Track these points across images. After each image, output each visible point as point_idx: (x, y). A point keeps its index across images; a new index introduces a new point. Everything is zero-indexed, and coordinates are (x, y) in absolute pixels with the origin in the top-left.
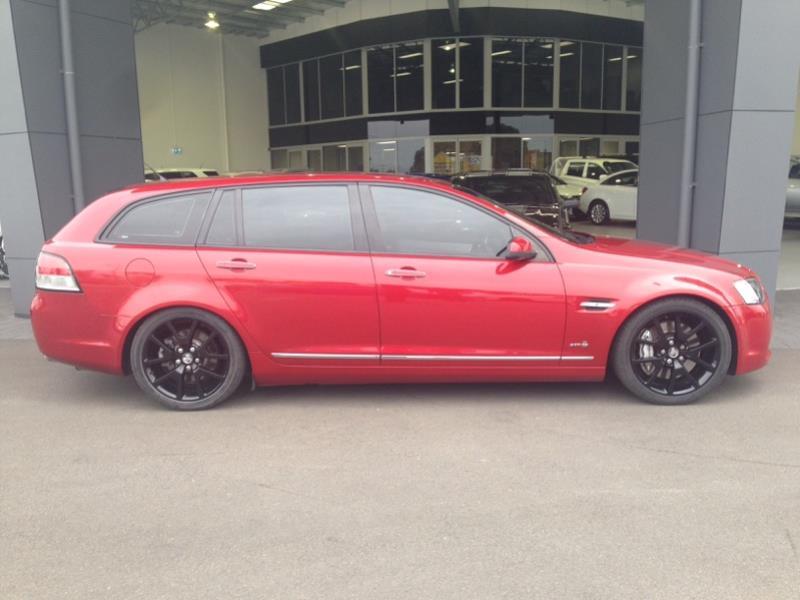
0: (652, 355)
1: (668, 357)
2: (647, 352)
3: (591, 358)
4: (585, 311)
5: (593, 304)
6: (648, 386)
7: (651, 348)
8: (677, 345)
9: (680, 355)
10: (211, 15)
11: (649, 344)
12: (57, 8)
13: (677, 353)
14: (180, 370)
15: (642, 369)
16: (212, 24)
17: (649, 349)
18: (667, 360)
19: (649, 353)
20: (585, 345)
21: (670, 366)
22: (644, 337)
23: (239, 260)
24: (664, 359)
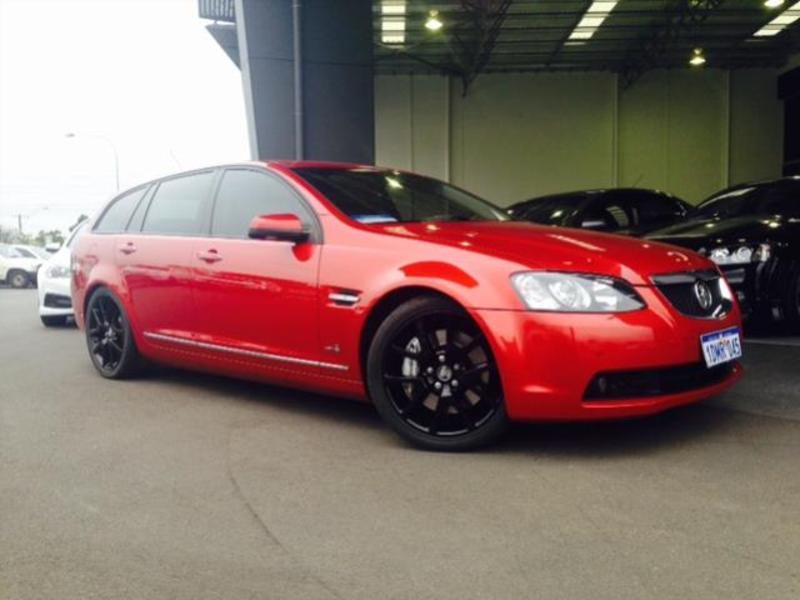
0: (414, 373)
1: (436, 379)
2: (409, 368)
3: (346, 368)
4: (334, 305)
5: (341, 297)
6: (404, 417)
7: (415, 363)
8: (449, 363)
9: (453, 378)
10: (697, 52)
11: (412, 356)
12: (292, 61)
13: (449, 375)
14: (104, 341)
15: (404, 392)
16: (697, 61)
17: (411, 364)
18: (433, 384)
19: (411, 370)
20: (337, 349)
21: (438, 392)
22: (408, 347)
23: (130, 244)
24: (431, 382)
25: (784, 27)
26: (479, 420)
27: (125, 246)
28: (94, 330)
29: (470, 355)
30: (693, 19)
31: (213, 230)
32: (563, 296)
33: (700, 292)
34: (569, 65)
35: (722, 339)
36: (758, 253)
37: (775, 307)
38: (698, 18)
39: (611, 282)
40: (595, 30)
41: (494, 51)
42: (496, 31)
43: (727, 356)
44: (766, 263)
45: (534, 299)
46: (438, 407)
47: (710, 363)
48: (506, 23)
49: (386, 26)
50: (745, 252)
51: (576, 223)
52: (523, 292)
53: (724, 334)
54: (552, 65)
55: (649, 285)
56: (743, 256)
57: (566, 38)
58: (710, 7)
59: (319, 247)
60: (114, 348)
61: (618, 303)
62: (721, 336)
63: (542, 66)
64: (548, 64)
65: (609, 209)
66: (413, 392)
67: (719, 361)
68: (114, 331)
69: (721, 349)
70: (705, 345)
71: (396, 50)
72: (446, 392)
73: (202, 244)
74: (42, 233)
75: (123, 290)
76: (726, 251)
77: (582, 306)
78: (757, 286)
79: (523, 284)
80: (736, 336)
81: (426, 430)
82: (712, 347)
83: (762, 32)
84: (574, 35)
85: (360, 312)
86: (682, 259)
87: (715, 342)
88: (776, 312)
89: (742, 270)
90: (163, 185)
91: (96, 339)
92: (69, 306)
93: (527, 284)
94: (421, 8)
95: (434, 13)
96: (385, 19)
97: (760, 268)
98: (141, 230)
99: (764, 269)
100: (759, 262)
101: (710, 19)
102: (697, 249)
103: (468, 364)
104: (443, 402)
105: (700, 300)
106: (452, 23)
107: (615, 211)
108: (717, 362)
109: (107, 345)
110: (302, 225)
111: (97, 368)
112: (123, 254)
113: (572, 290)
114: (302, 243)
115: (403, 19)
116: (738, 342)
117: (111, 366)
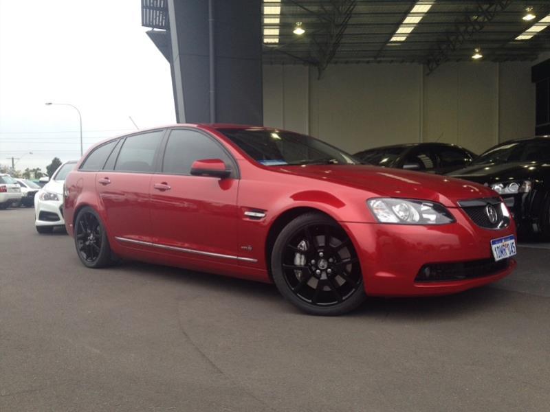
0: (303, 264)
1: (318, 268)
2: (299, 260)
3: (256, 260)
4: (248, 219)
5: (253, 214)
6: (295, 292)
7: (303, 257)
8: (326, 258)
9: (328, 267)
10: (477, 50)
11: (302, 253)
12: (209, 56)
13: (326, 266)
14: (87, 243)
15: (295, 276)
16: (477, 56)
17: (301, 258)
18: (315, 271)
19: (301, 261)
20: (250, 248)
21: (318, 277)
22: (299, 246)
23: (107, 178)
24: (314, 269)
25: (535, 34)
26: (345, 295)
27: (103, 180)
28: (79, 236)
29: (339, 253)
30: (474, 28)
31: (164, 169)
32: (401, 214)
33: (489, 212)
34: (390, 59)
35: (504, 243)
36: (523, 187)
37: (534, 223)
38: (477, 27)
39: (431, 205)
40: (407, 35)
41: (339, 49)
42: (340, 35)
43: (508, 254)
44: (529, 193)
45: (383, 215)
46: (318, 286)
47: (497, 259)
48: (347, 31)
49: (267, 32)
50: (514, 186)
51: (400, 166)
52: (375, 211)
53: (506, 239)
54: (379, 59)
55: (457, 207)
56: (513, 189)
57: (388, 41)
58: (486, 20)
59: (237, 181)
60: (94, 247)
61: (437, 219)
62: (503, 241)
63: (371, 59)
64: (375, 57)
65: (419, 157)
66: (301, 277)
67: (503, 257)
68: (94, 236)
69: (504, 249)
70: (494, 247)
71: (273, 48)
72: (324, 277)
73: (157, 178)
74: (27, 170)
75: (101, 208)
76: (502, 185)
77: (413, 220)
78: (523, 208)
79: (375, 206)
80: (513, 241)
81: (310, 301)
82: (498, 247)
83: (520, 37)
84: (394, 39)
85: (266, 224)
86: (474, 190)
87: (500, 245)
88: (535, 226)
89: (512, 198)
90: (128, 139)
91: (82, 241)
92: (58, 219)
93: (378, 206)
94: (290, 20)
95: (299, 24)
96: (265, 27)
97: (524, 196)
98: (114, 169)
99: (527, 198)
100: (524, 193)
101: (485, 29)
102: (483, 183)
103: (338, 258)
104: (321, 283)
105: (490, 217)
106: (311, 31)
107: (423, 157)
108: (501, 258)
109: (89, 245)
110: (226, 167)
111: (82, 261)
112: (101, 185)
113: (406, 210)
114: (225, 178)
115: (278, 27)
116: (514, 245)
117: (92, 259)
